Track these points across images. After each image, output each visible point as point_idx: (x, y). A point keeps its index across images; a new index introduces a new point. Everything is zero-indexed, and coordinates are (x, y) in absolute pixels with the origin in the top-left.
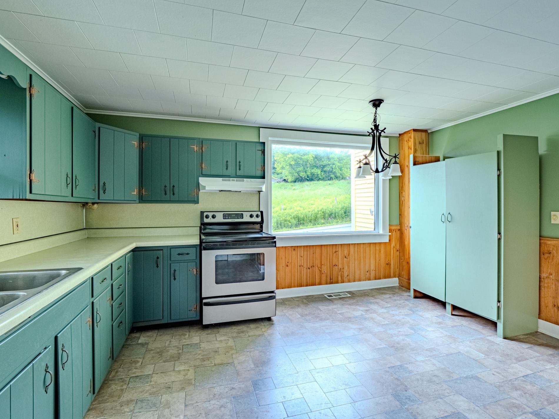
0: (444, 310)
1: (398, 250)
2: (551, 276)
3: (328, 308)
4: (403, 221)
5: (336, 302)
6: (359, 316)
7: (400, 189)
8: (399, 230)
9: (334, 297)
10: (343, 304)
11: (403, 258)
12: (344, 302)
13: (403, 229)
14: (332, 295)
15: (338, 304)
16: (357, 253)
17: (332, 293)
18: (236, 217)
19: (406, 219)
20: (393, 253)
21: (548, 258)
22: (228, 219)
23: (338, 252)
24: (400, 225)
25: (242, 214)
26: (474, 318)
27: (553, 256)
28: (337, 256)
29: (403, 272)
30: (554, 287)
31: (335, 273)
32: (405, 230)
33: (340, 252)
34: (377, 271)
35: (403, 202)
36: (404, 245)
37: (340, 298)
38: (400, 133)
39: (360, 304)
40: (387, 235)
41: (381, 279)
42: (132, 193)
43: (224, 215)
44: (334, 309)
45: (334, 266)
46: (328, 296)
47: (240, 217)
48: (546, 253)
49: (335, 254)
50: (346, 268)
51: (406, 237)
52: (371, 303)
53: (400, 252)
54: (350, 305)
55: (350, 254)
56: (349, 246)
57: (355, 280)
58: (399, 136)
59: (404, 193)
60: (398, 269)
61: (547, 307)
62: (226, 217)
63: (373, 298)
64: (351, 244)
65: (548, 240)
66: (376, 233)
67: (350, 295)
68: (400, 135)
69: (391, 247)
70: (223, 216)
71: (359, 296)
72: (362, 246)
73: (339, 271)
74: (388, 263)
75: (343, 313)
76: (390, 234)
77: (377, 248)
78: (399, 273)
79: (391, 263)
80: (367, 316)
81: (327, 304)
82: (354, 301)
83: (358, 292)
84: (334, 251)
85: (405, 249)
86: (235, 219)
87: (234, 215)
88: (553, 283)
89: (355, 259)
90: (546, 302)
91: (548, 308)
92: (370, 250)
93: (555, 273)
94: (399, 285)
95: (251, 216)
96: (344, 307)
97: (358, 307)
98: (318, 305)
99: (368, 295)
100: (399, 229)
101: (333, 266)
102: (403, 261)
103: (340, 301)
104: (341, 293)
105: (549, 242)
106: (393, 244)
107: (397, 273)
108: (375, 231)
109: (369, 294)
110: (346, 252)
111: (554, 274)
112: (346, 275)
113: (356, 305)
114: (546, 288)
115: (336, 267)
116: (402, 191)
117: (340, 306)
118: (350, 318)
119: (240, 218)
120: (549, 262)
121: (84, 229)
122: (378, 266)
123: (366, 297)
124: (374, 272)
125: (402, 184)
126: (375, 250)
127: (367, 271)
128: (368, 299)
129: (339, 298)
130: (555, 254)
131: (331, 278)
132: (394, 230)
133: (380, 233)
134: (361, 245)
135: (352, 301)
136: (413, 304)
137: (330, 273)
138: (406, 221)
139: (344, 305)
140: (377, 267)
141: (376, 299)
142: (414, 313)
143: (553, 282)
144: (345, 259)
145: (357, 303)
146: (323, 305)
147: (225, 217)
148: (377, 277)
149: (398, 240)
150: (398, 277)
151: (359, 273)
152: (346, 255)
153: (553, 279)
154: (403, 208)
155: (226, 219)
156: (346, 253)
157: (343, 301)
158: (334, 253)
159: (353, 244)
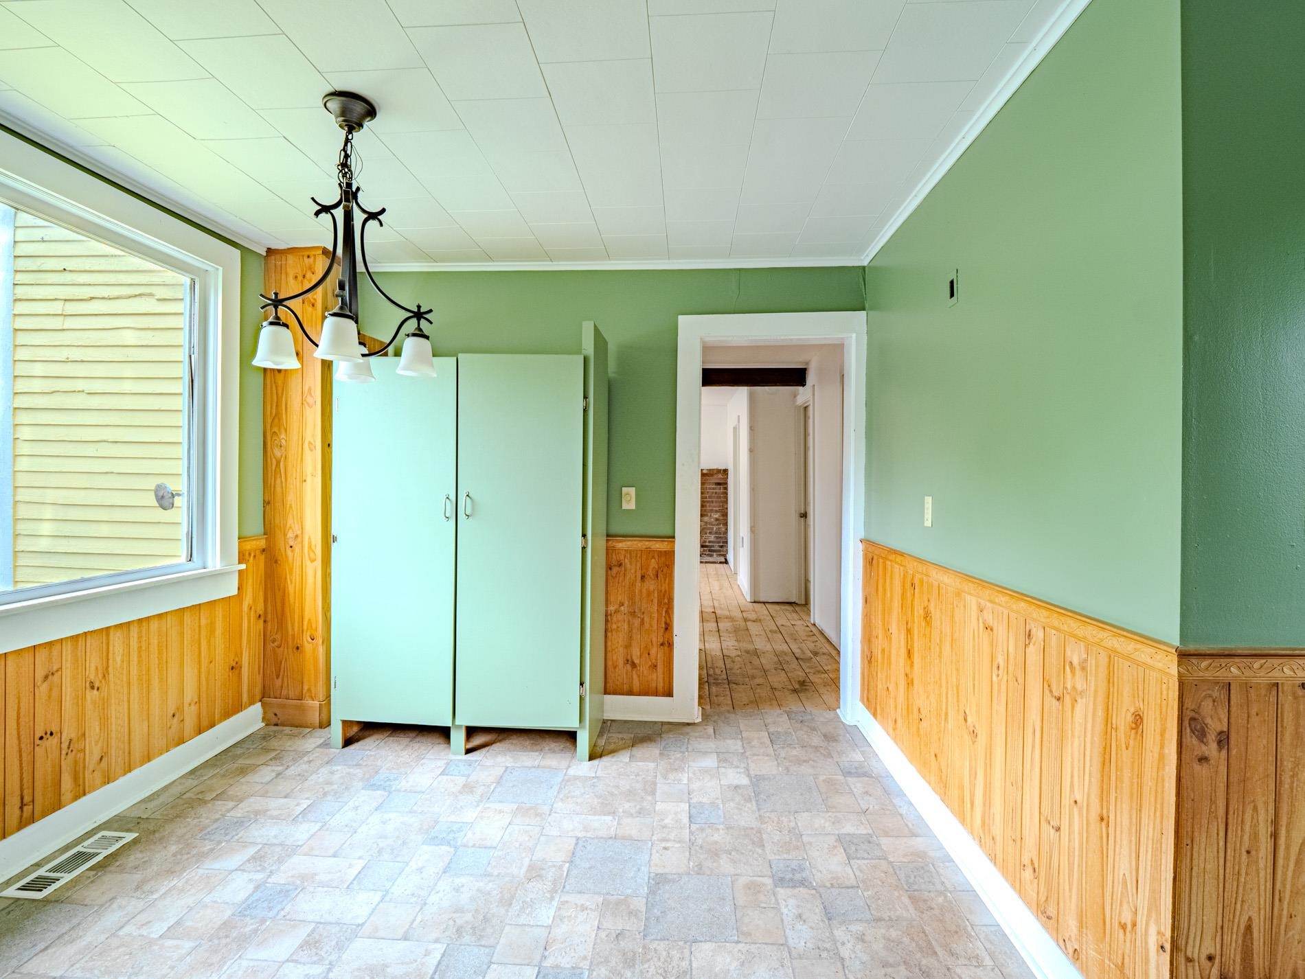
0: (444, 746)
1: (260, 616)
2: (622, 608)
3: (81, 944)
4: (277, 521)
5: (93, 894)
6: (255, 897)
7: (269, 421)
8: (264, 550)
9: (66, 878)
10: (138, 888)
11: (278, 637)
12: (138, 877)
13: (280, 544)
14: (42, 872)
15: (114, 898)
16: (136, 659)
17: (38, 865)
19: (290, 516)
20: (249, 627)
21: (618, 575)
23: (56, 678)
24: (265, 534)
26: (504, 739)
27: (625, 570)
28: (55, 693)
29: (280, 680)
30: (626, 626)
31: (44, 768)
32: (289, 550)
33: (67, 673)
34: (204, 705)
35: (278, 463)
36: (284, 595)
37: (101, 866)
38: (273, 247)
39: (206, 849)
40: (232, 572)
41: (214, 726)
44: (121, 933)
45: (41, 738)
46: (23, 888)
48: (615, 566)
49: (45, 684)
50: (94, 729)
51: (291, 570)
52: (240, 823)
53: (265, 621)
54: (171, 872)
55: (111, 670)
56: (108, 635)
57: (130, 767)
58: (265, 254)
59: (283, 436)
60: (259, 673)
61: (615, 668)
63: (231, 804)
64: (116, 626)
65: (621, 541)
66: (193, 570)
67: (128, 830)
68: (269, 251)
69: (241, 611)
71: (172, 820)
72: (154, 625)
73: (64, 752)
74: (234, 664)
75: (178, 923)
76: (243, 566)
77: (203, 622)
78: (264, 687)
79: (241, 662)
80: (279, 879)
81: (67, 927)
82: (173, 848)
83: (151, 805)
84: (40, 674)
85: (287, 609)
88: (624, 621)
89: (129, 683)
90: (614, 658)
91: (617, 669)
92: (182, 634)
93: (629, 602)
94: (264, 724)
96: (155, 896)
97: (210, 865)
98: (14, 963)
99: (203, 802)
100: (264, 547)
101: (38, 742)
102: (279, 647)
103: (110, 879)
104: (86, 843)
105: (620, 545)
106: (248, 600)
107: (258, 691)
108: (191, 565)
109: (200, 796)
110: (94, 662)
111: (626, 604)
112: (96, 757)
113: (194, 859)
114: (614, 632)
115: (53, 741)
116: (275, 429)
117: (134, 902)
118: (226, 925)
120: (618, 583)
122: (208, 684)
123: (202, 811)
124: (194, 708)
125: (277, 406)
126: (197, 629)
127: (172, 712)
128: (217, 816)
129: (90, 869)
130: (628, 566)
131: (27, 799)
132: (250, 554)
133: (211, 568)
134: (151, 624)
135: (163, 854)
136: (356, 765)
137: (21, 780)
138: (290, 522)
139: (147, 887)
140: (204, 689)
141: (241, 801)
142: (390, 793)
143: (626, 619)
144: (92, 695)
145: (194, 851)
146: (42, 946)
148: (205, 723)
149: (261, 581)
150: (261, 701)
151: (146, 730)
152: (92, 677)
153: (626, 612)
154: (278, 481)
156: (93, 668)
157: (122, 872)
158: (39, 682)
159: (119, 626)
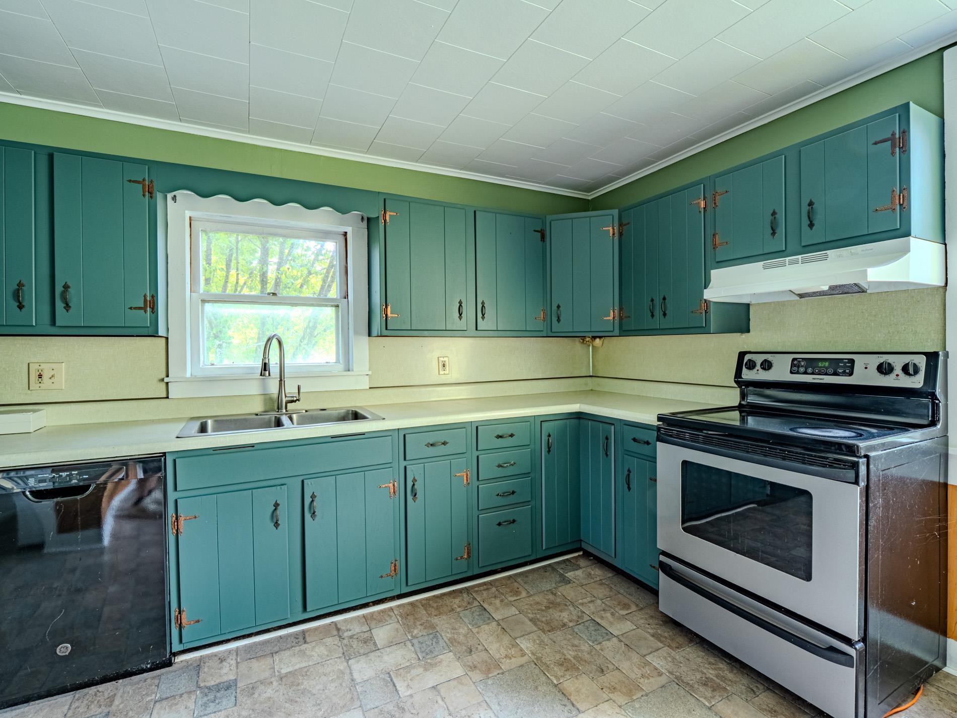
18: (831, 371)
22: (805, 373)
25: (852, 361)
42: (605, 318)
43: (795, 362)
47: (844, 372)
62: (798, 367)
70: (793, 365)
86: (826, 374)
87: (827, 364)
95: (885, 369)
119: (844, 374)
121: (590, 376)
147: (795, 367)
155: (798, 373)
